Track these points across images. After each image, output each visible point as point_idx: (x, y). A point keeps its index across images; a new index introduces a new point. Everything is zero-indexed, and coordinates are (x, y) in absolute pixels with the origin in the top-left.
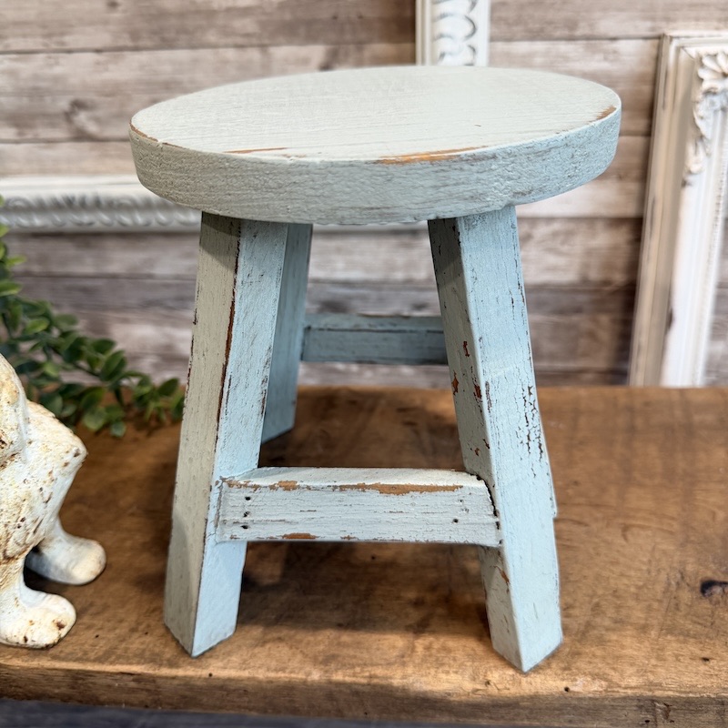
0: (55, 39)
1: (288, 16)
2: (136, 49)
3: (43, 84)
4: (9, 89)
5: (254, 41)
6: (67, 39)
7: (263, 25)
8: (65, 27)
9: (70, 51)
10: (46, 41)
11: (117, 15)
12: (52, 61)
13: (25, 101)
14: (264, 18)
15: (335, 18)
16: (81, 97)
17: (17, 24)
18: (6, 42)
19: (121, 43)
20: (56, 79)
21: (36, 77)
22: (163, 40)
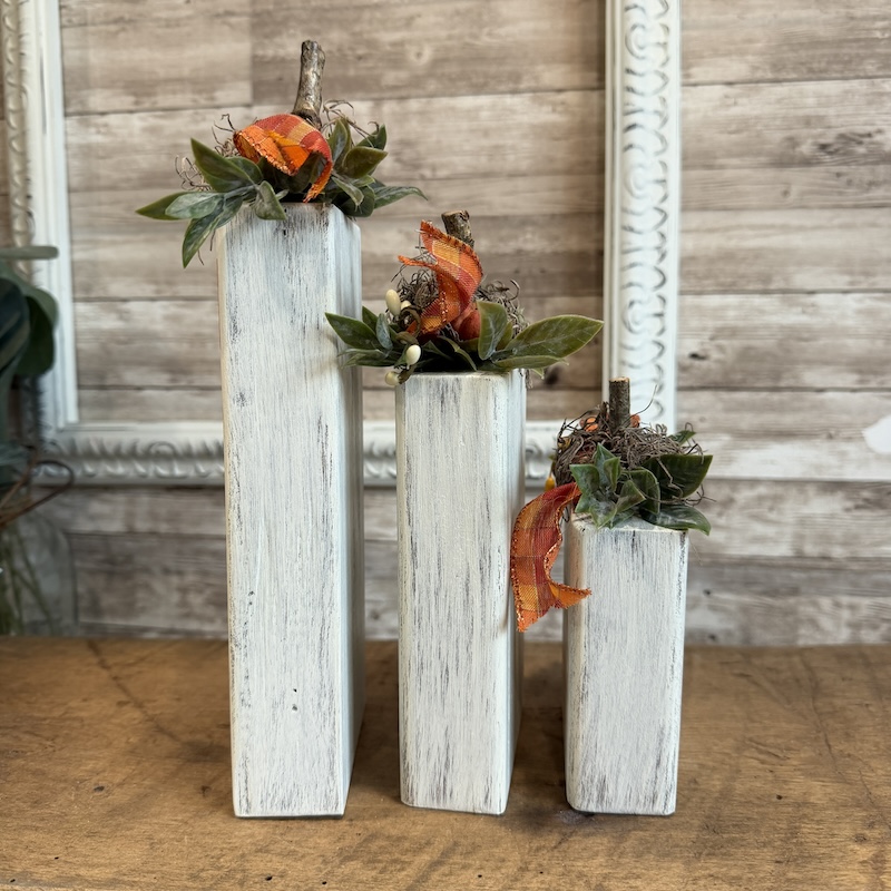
4: (172, 335)
13: (186, 346)
18: (176, 288)
21: (200, 323)
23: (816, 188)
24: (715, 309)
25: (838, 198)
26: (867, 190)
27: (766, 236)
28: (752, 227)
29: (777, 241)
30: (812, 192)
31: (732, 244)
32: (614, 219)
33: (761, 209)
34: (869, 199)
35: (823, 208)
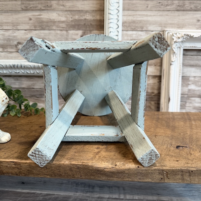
0: (15, 27)
1: (73, 24)
2: (35, 30)
3: (11, 38)
4: (2, 39)
5: (65, 29)
6: (18, 27)
7: (67, 25)
8: (18, 24)
9: (18, 30)
10: (13, 27)
11: (31, 22)
12: (14, 32)
13: (6, 42)
14: (67, 24)
15: (85, 24)
16: (20, 41)
17: (6, 23)
18: (2, 27)
19: (31, 28)
20: (14, 37)
21: (9, 36)
22: (42, 28)
23: (154, 6)
24: (131, 35)
25: (159, 8)
26: (166, 7)
27: (143, 17)
28: (139, 15)
29: (145, 18)
30: (153, 7)
31: (135, 19)
32: (106, 11)
33: (141, 10)
34: (166, 9)
35: (156, 11)
